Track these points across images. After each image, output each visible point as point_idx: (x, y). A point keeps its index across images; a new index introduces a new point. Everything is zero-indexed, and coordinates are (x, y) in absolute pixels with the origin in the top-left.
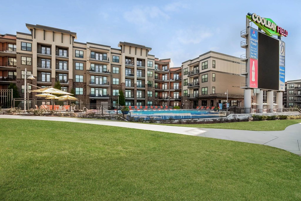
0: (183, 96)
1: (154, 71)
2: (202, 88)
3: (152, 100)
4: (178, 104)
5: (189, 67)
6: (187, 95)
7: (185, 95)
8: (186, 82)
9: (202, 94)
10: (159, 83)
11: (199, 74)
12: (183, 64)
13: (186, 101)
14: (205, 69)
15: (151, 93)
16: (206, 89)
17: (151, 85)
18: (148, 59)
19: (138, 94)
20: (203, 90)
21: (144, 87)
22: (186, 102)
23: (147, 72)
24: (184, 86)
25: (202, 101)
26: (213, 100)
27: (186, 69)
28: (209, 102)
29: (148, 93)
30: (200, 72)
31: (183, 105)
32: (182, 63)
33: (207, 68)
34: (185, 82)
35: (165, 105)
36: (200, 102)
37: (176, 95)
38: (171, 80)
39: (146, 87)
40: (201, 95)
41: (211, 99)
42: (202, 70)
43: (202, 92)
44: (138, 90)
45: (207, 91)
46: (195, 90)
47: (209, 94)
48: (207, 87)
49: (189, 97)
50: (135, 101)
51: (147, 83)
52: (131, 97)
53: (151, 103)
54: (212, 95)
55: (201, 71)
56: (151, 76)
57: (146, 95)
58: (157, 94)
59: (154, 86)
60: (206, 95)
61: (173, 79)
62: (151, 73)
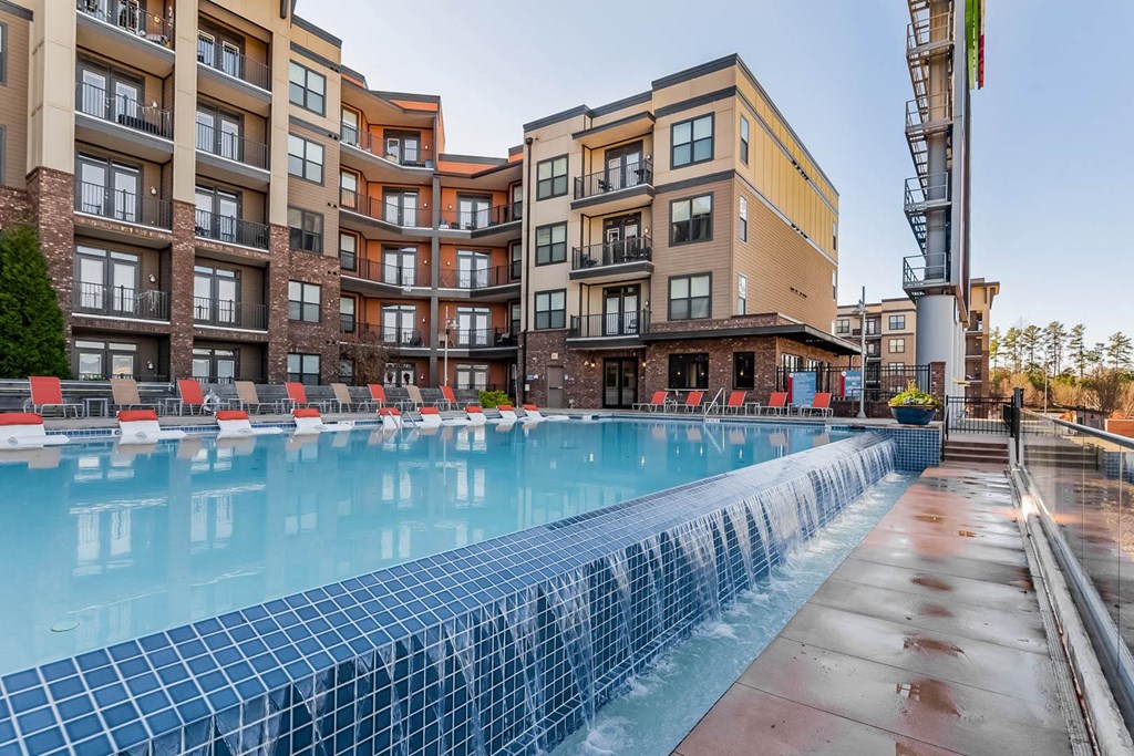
0: (531, 328)
1: (334, 148)
2: (671, 278)
3: (322, 346)
4: (481, 380)
5: (573, 147)
6: (556, 322)
7: (543, 323)
8: (551, 245)
9: (669, 318)
10: (364, 241)
11: (653, 192)
12: (532, 134)
13: (555, 356)
14: (692, 162)
15: (312, 294)
16: (700, 288)
17: (310, 238)
18: (294, 47)
19: (201, 287)
20: (679, 289)
21: (264, 241)
22: (558, 366)
23: (286, 145)
24: (537, 265)
25: (672, 358)
26: (753, 353)
27: (552, 160)
28: (721, 366)
29: (294, 291)
30: (658, 181)
31: (532, 383)
32: (528, 128)
33: (712, 158)
34: (544, 241)
35: (399, 378)
36: (656, 367)
37: (472, 327)
38: (444, 228)
39: (280, 243)
40: (664, 319)
41: (738, 347)
42: (673, 167)
43: (670, 301)
44: (202, 257)
45: (710, 297)
46: (612, 291)
47: (719, 313)
48: (709, 274)
49: (575, 332)
50: (180, 342)
51: (279, 215)
52: (142, 309)
53: (312, 365)
54: (743, 321)
55: (663, 175)
56: (314, 174)
57: (275, 306)
58: (347, 307)
59: (330, 248)
60: (702, 322)
61: (456, 225)
62: (315, 153)
